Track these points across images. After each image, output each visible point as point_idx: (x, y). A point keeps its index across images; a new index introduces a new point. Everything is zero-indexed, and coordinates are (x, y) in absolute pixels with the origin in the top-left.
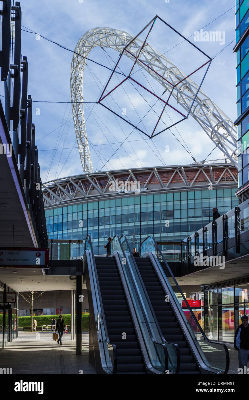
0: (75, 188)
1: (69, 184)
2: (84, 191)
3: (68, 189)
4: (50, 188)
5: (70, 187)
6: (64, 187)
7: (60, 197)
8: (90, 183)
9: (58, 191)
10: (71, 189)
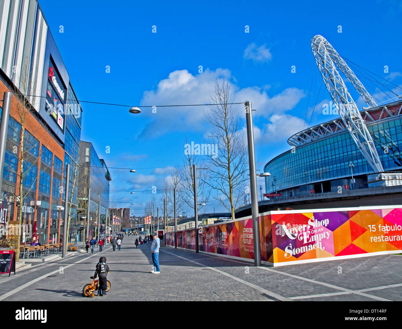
0: (325, 130)
1: (320, 128)
2: (332, 132)
3: (319, 131)
4: (306, 133)
5: (321, 130)
6: (316, 130)
7: (314, 137)
8: (336, 125)
9: (312, 133)
10: (322, 131)
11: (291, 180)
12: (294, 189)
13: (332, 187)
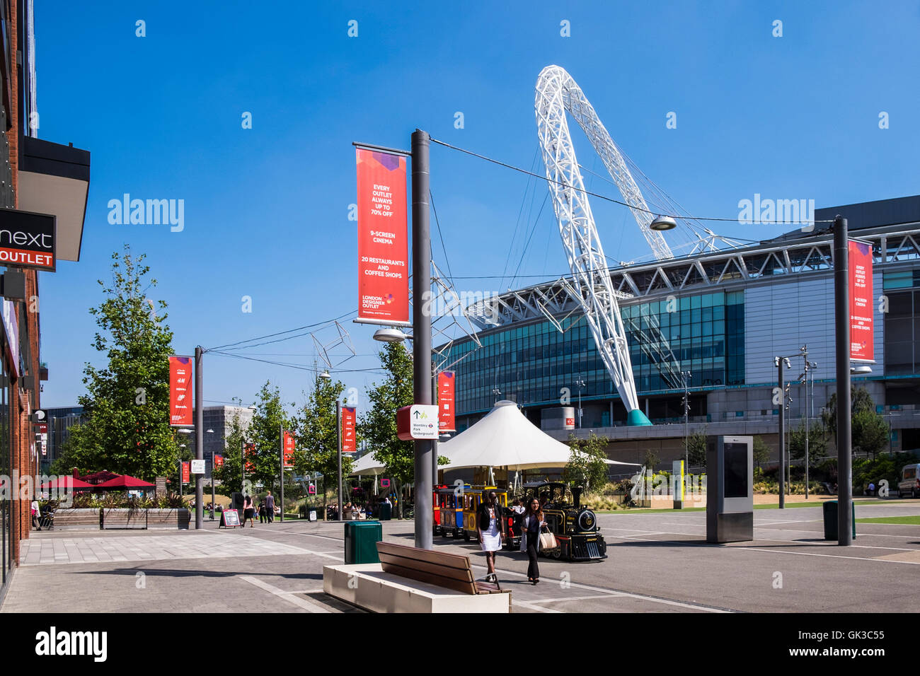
11: (465, 398)
12: (470, 418)
13: (545, 418)
